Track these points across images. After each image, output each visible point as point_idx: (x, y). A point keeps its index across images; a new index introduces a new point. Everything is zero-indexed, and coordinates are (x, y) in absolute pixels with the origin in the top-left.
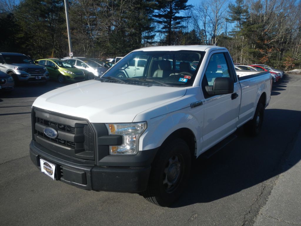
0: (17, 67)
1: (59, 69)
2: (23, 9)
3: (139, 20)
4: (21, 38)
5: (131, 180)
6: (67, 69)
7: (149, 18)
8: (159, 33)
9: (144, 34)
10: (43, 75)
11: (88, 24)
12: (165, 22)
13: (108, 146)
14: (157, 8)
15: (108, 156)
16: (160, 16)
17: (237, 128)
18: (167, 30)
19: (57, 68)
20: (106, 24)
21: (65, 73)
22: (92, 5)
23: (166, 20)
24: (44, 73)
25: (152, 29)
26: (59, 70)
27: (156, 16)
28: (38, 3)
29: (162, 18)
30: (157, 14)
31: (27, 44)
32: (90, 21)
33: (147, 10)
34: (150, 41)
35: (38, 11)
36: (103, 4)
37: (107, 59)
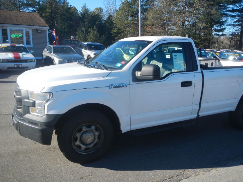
2: (120, 12)
3: (211, 15)
7: (222, 13)
8: (231, 26)
9: (215, 27)
10: (110, 59)
11: (165, 21)
12: (239, 16)
13: (29, 107)
14: (232, 3)
15: (29, 114)
16: (233, 11)
18: (240, 23)
20: (179, 20)
23: (239, 14)
25: (222, 23)
26: (124, 56)
27: (229, 11)
28: (130, 7)
29: (235, 13)
30: (231, 9)
31: (118, 37)
32: (167, 18)
33: (220, 6)
34: (221, 33)
35: (130, 12)
36: (180, 4)
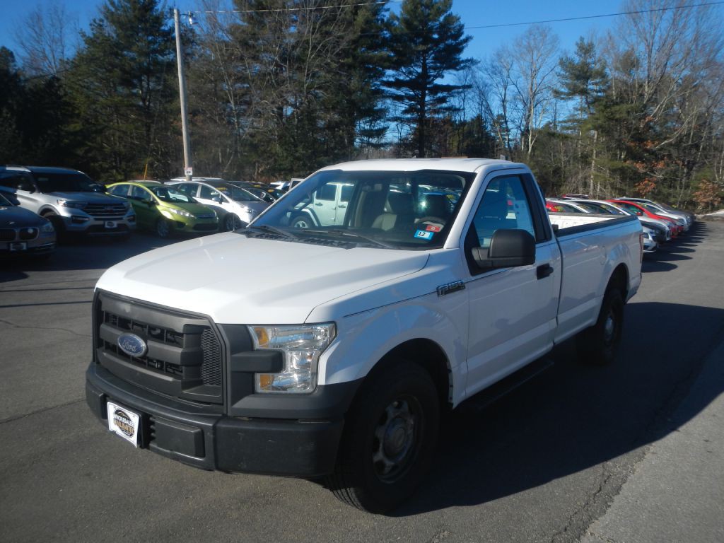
0: (64, 201)
1: (158, 204)
2: (84, 68)
3: (350, 93)
4: (75, 133)
5: (300, 448)
6: (178, 206)
7: (373, 88)
8: (396, 123)
9: (362, 125)
10: (121, 219)
11: (230, 102)
12: (410, 98)
13: (252, 374)
14: (392, 65)
15: (253, 395)
16: (398, 84)
17: (554, 344)
18: (415, 115)
19: (154, 203)
20: (273, 103)
21: (172, 214)
22: (242, 59)
23: (412, 93)
24: (124, 214)
25: (380, 114)
26: (159, 208)
27: (389, 84)
28: (116, 55)
29: (404, 89)
30: (392, 79)
31: (87, 148)
32: (235, 96)
33: (369, 70)
34: (374, 141)
35: (117, 72)
36: (266, 57)
37: (272, 183)
